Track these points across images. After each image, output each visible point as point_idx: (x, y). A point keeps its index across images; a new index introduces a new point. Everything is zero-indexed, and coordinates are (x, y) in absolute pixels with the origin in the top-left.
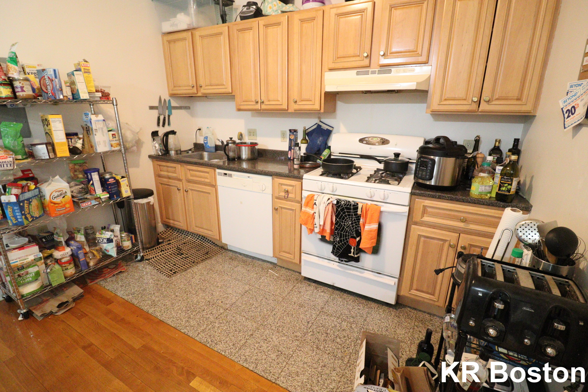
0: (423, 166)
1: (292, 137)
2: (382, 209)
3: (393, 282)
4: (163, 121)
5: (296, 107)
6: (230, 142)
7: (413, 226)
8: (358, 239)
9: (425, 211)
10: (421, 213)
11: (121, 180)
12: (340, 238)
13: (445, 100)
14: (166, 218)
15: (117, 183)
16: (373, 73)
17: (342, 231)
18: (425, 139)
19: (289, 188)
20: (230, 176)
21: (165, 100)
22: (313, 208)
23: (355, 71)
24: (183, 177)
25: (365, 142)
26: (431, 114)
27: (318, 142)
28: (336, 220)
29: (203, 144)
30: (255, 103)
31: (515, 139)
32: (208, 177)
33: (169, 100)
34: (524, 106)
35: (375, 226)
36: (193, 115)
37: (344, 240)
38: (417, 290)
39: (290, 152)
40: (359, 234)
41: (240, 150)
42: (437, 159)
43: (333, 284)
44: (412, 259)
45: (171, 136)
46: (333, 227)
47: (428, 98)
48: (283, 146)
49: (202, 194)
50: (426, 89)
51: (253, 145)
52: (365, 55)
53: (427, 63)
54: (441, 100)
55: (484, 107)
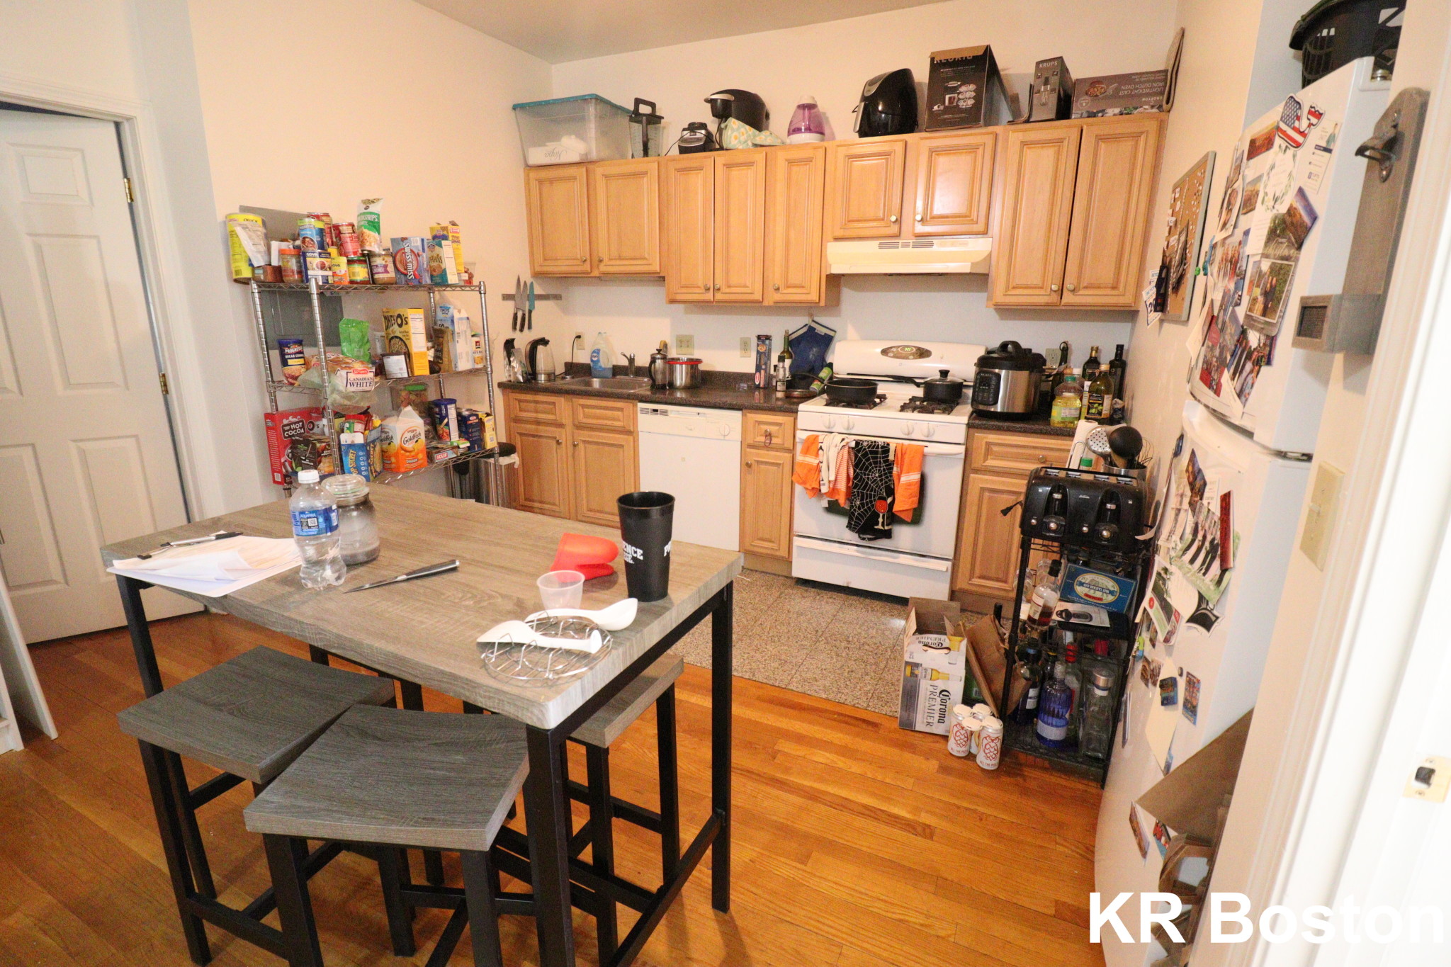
0: (984, 385)
1: (762, 349)
2: (926, 450)
3: (945, 566)
4: (522, 322)
5: (778, 297)
6: (658, 356)
7: (972, 475)
8: (889, 500)
9: (988, 452)
10: (983, 455)
11: (485, 419)
12: (862, 500)
13: (1014, 288)
14: (525, 500)
15: (481, 424)
16: (906, 245)
17: (864, 489)
18: (987, 349)
19: (772, 429)
20: (665, 413)
21: (525, 283)
22: (817, 455)
23: (876, 243)
24: (567, 420)
25: (891, 354)
26: (995, 309)
27: (811, 356)
28: (855, 471)
29: (588, 365)
30: (704, 291)
31: (1118, 346)
32: (621, 418)
33: (532, 283)
34: (1121, 297)
35: (916, 477)
36: (566, 311)
37: (867, 503)
38: (982, 577)
39: (758, 374)
40: (891, 492)
41: (672, 372)
42: (1003, 373)
43: (848, 583)
44: (972, 529)
45: (540, 348)
46: (851, 484)
47: (989, 285)
48: (745, 364)
49: (607, 449)
50: (986, 272)
51: (694, 363)
52: (893, 218)
53: (987, 233)
54: (1007, 288)
55: (1068, 298)
